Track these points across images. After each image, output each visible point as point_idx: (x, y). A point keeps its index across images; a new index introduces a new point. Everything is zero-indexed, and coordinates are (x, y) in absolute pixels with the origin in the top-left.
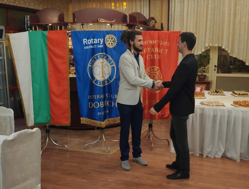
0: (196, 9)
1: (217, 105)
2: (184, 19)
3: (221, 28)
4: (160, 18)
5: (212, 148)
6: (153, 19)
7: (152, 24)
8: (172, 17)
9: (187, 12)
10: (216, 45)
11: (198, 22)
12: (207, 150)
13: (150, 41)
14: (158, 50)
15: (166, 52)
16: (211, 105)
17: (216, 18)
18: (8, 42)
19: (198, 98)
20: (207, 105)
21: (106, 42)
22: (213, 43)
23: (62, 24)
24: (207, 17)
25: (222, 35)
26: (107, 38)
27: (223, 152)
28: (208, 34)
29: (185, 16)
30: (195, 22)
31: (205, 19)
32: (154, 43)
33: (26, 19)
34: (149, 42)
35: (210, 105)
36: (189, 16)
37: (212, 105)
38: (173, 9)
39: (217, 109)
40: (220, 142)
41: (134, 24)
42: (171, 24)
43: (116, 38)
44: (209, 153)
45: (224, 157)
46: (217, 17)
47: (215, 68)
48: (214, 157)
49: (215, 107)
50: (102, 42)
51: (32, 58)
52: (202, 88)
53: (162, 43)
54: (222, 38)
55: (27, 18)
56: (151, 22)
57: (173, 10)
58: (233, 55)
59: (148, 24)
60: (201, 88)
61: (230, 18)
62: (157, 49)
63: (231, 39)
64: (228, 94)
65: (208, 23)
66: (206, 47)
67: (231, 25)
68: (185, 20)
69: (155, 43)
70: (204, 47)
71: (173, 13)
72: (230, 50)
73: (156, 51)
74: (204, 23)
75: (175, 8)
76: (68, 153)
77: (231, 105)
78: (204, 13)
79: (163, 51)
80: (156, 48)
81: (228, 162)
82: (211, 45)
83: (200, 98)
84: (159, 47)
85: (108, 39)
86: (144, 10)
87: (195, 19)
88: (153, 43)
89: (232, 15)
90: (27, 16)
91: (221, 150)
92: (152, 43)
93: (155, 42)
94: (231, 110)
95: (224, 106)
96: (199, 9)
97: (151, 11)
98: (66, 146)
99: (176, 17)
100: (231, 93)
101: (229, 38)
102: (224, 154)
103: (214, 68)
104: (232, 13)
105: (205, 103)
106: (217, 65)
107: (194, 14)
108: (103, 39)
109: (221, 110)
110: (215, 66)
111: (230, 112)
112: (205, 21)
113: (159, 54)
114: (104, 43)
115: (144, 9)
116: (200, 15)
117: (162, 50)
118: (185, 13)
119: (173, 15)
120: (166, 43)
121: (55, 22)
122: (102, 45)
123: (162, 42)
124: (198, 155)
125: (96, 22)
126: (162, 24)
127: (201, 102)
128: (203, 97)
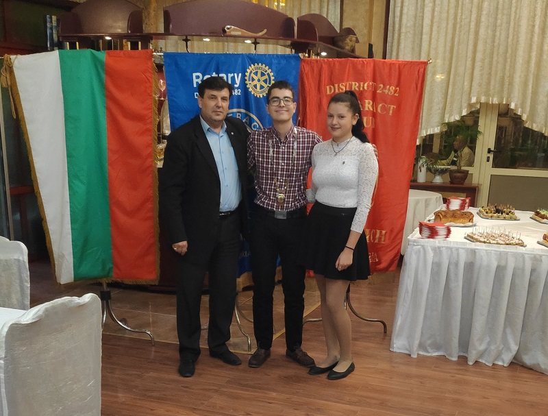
0: (452, 11)
1: (507, 242)
2: (424, 36)
3: (509, 60)
4: (365, 31)
5: (489, 344)
6: (350, 32)
7: (350, 44)
8: (394, 30)
9: (430, 17)
10: (496, 101)
11: (456, 43)
12: (478, 347)
13: (353, 83)
14: (373, 106)
15: (391, 112)
16: (492, 241)
17: (498, 33)
18: (8, 77)
19: (458, 225)
20: (484, 242)
21: (247, 82)
22: (487, 95)
23: (138, 36)
24: (477, 33)
25: (511, 77)
26: (251, 72)
27: (514, 353)
28: (477, 72)
29: (426, 29)
30: (449, 44)
31: (472, 37)
32: (363, 88)
33: (48, 25)
34: (351, 86)
35: (490, 243)
36: (435, 28)
37: (494, 242)
38: (398, 9)
39: (507, 253)
40: (508, 331)
41: (309, 41)
42: (392, 46)
43: (272, 74)
44: (482, 355)
45: (517, 364)
46: (500, 34)
47: (489, 155)
48: (494, 364)
49: (503, 248)
50: (238, 81)
51: (68, 118)
52: (464, 201)
53: (382, 89)
54: (511, 84)
55: (51, 22)
56: (348, 40)
57: (398, 13)
58: (532, 126)
59: (340, 43)
60: (462, 200)
61: (532, 35)
62: (369, 103)
63: (530, 87)
64: (525, 216)
65: (480, 47)
66: (470, 105)
67: (534, 54)
68: (425, 38)
69: (366, 88)
70: (466, 105)
71: (397, 20)
72: (528, 113)
73: (367, 109)
74: (471, 47)
75: (402, 7)
76: (153, 349)
77: (538, 243)
78: (470, 22)
79: (383, 108)
80: (367, 101)
81: (526, 375)
82: (483, 100)
83: (462, 225)
84: (374, 98)
85: (252, 75)
86: (330, 11)
87: (450, 36)
88: (361, 89)
89: (537, 29)
90: (51, 18)
91: (509, 349)
92: (357, 89)
93: (366, 85)
94: (541, 256)
95: (522, 245)
96: (460, 11)
97: (345, 15)
98: (149, 333)
99: (403, 30)
100: (532, 214)
101: (525, 84)
102: (515, 358)
103: (486, 155)
104: (537, 23)
105: (479, 238)
106: (493, 149)
107: (447, 24)
108: (240, 74)
109: (515, 255)
110: (489, 151)
111: (536, 259)
112: (471, 43)
113: (374, 115)
114: (244, 85)
115: (330, 7)
116: (461, 26)
117: (381, 105)
118: (427, 21)
119: (397, 26)
120: (391, 90)
121: (119, 31)
122: (238, 88)
123: (382, 86)
124: (455, 359)
125: (220, 33)
126: (371, 46)
127: (468, 235)
128: (470, 224)
